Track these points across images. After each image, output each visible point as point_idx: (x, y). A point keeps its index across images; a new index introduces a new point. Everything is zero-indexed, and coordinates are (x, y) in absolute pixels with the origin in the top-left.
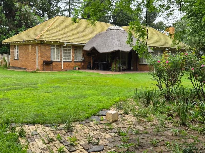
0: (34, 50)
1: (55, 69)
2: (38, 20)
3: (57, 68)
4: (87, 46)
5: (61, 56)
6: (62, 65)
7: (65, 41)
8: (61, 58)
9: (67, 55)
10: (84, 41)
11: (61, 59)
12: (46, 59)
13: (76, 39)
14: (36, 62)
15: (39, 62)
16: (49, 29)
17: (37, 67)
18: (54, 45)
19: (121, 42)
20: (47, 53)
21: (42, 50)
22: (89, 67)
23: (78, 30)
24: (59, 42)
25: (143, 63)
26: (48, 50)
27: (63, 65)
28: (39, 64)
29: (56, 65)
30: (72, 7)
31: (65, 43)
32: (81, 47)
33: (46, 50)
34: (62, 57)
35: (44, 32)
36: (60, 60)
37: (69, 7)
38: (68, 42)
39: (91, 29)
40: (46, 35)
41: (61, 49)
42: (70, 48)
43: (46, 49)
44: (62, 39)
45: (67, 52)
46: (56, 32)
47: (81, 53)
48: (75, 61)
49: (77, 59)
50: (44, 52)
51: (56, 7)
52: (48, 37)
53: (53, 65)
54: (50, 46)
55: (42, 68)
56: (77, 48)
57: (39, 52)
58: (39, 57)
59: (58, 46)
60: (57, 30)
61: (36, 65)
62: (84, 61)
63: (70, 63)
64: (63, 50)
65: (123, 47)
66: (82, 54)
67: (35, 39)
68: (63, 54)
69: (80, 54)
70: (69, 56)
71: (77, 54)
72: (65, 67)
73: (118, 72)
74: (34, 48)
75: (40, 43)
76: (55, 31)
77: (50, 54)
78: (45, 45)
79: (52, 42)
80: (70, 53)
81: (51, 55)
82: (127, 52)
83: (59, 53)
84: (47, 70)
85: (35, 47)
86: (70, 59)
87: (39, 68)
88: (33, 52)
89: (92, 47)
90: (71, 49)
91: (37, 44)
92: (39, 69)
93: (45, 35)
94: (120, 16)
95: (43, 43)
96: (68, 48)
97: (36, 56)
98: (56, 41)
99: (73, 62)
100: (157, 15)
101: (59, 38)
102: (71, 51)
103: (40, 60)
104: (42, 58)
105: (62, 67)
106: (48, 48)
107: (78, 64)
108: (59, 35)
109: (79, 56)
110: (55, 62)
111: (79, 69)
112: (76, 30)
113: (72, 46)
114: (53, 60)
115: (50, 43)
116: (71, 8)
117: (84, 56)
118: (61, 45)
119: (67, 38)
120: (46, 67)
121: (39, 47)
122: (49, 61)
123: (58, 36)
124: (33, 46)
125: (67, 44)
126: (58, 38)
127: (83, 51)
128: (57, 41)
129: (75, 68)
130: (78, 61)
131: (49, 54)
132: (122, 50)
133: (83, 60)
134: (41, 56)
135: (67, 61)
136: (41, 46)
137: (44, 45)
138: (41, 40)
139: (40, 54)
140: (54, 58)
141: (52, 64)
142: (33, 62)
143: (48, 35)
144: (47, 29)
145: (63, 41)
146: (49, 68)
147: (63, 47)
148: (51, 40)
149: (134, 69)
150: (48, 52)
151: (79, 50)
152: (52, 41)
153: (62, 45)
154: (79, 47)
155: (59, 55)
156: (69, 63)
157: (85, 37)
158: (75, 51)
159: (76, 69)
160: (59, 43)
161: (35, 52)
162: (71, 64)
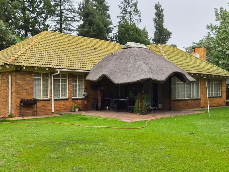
0: (5, 82)
1: (41, 113)
2: (18, 40)
3: (44, 111)
4: (92, 74)
5: (51, 90)
6: (52, 105)
7: (57, 67)
8: (51, 93)
9: (61, 88)
10: (87, 67)
11: (51, 96)
12: (25, 96)
13: (75, 64)
14: (8, 102)
15: (13, 102)
16: (31, 48)
17: (10, 111)
18: (40, 73)
19: (151, 66)
20: (28, 87)
21: (17, 82)
22: (95, 106)
23: (76, 51)
24: (48, 67)
25: (175, 98)
26: (29, 82)
27: (54, 105)
28: (14, 105)
29: (42, 105)
30: (65, 26)
31: (57, 70)
32: (82, 75)
33: (26, 82)
34: (53, 92)
35: (22, 52)
36: (49, 98)
37: (61, 26)
38: (63, 69)
39: (95, 51)
40: (26, 57)
41: (51, 80)
42: (66, 77)
43: (25, 80)
44: (53, 64)
45: (61, 83)
46: (42, 53)
47: (82, 85)
48: (72, 98)
49: (76, 95)
50: (21, 85)
51: (44, 25)
52: (28, 60)
53: (38, 106)
54: (33, 75)
55: (19, 111)
56: (77, 78)
57: (14, 85)
58: (14, 94)
59: (46, 75)
60: (43, 49)
61: (9, 108)
62: (86, 98)
63: (66, 101)
64: (54, 82)
65: (155, 73)
66: (84, 87)
67: (6, 64)
68: (54, 87)
69: (81, 87)
70: (64, 90)
71: (76, 87)
72: (58, 108)
73: (145, 114)
74: (5, 79)
75: (14, 69)
76: (41, 51)
77: (32, 88)
78: (25, 73)
79: (36, 69)
80: (65, 85)
81: (34, 89)
82: (162, 81)
83: (47, 87)
84: (27, 116)
85: (7, 78)
86: (65, 95)
87: (13, 112)
88: (4, 86)
89: (102, 75)
90: (66, 80)
91: (10, 73)
92: (13, 115)
93: (23, 57)
94: (125, 38)
95: (20, 71)
96: (62, 78)
97: (8, 92)
98: (42, 66)
99: (70, 100)
100: (168, 38)
101: (48, 61)
102: (66, 83)
103: (14, 99)
104: (19, 96)
105: (52, 109)
106: (29, 79)
107: (79, 102)
108: (47, 57)
109: (79, 90)
110: (41, 100)
111: (80, 110)
112: (74, 51)
113: (69, 74)
114: (37, 98)
115: (32, 71)
116: (62, 28)
117: (87, 89)
118: (50, 73)
119: (60, 62)
120: (25, 111)
121: (13, 77)
122: (31, 100)
123: (45, 59)
124: (3, 75)
125: (60, 71)
126: (46, 61)
127: (86, 82)
128: (44, 66)
129: (73, 110)
130: (77, 97)
131: (30, 88)
132: (155, 79)
133: (86, 96)
134: (17, 92)
135: (61, 98)
136: (16, 75)
137: (22, 73)
138: (16, 64)
139: (15, 88)
140: (39, 94)
141: (35, 105)
142: (3, 103)
143: (28, 57)
144: (27, 48)
145: (55, 67)
146: (30, 111)
147: (54, 76)
148: (34, 65)
149: (163, 107)
150: (29, 85)
151: (79, 80)
152: (35, 67)
153: (53, 73)
154: (79, 75)
155: (48, 89)
156: (64, 101)
157: (88, 61)
158: (74, 82)
159: (75, 111)
160: (47, 69)
161: (6, 85)
162: (67, 103)
